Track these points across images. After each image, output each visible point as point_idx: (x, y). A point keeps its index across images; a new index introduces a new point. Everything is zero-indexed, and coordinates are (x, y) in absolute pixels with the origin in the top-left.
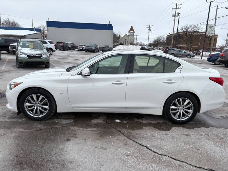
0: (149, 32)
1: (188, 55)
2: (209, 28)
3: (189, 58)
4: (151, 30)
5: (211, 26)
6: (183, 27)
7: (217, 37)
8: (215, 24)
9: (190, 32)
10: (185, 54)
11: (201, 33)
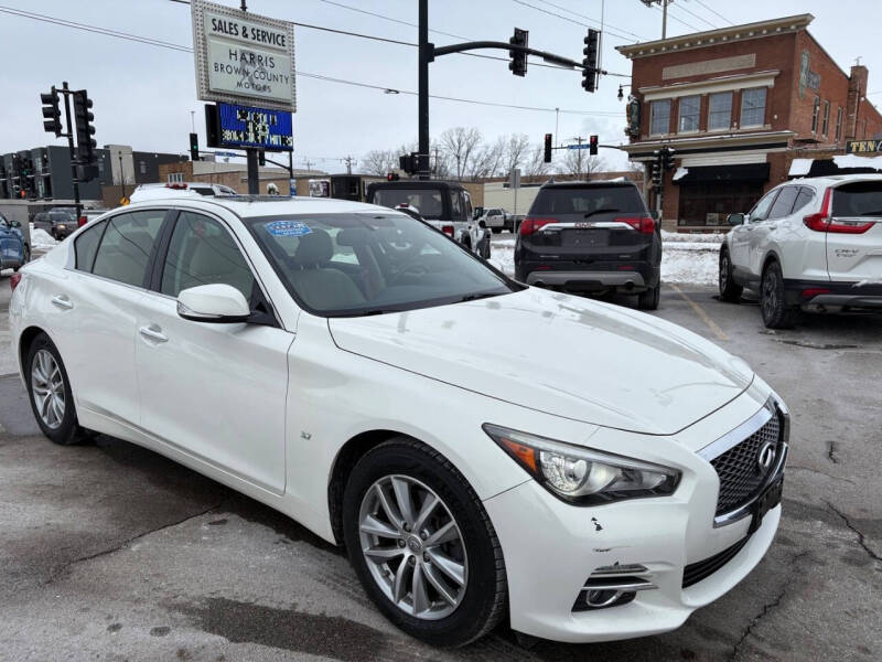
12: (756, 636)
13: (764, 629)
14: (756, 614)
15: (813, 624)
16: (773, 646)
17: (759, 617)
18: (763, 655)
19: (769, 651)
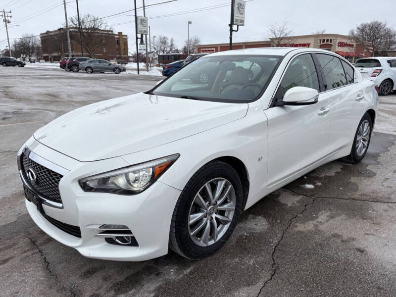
0: (6, 26)
1: (117, 68)
2: (139, 22)
3: (118, 74)
4: (9, 22)
5: (141, 20)
6: (73, 18)
7: (127, 39)
8: (145, 16)
9: (89, 29)
10: (110, 67)
11: (105, 32)
12: (36, 253)
13: (38, 257)
14: (47, 258)
15: (24, 275)
16: (27, 256)
17: (45, 258)
18: (26, 252)
19: (25, 254)
